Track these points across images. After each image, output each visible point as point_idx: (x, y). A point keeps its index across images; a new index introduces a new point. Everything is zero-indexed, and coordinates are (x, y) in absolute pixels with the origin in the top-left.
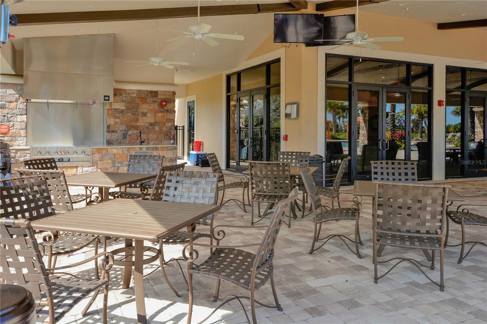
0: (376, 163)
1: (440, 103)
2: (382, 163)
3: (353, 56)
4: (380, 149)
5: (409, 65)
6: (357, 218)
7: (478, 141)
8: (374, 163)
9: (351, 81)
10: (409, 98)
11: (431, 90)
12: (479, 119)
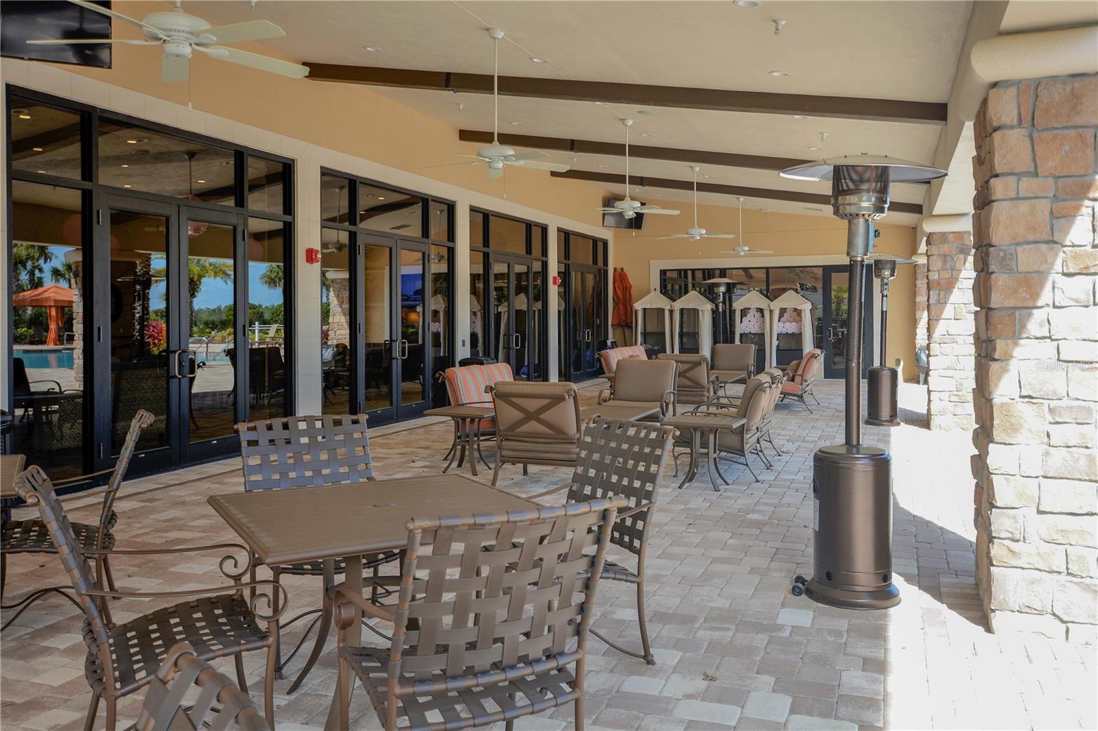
0: (254, 429)
1: (310, 256)
2: (270, 428)
3: (94, 108)
4: (175, 377)
5: (240, 155)
6: (271, 640)
7: (335, 342)
8: (249, 429)
9: (90, 180)
10: (244, 239)
11: (290, 223)
12: (338, 296)
